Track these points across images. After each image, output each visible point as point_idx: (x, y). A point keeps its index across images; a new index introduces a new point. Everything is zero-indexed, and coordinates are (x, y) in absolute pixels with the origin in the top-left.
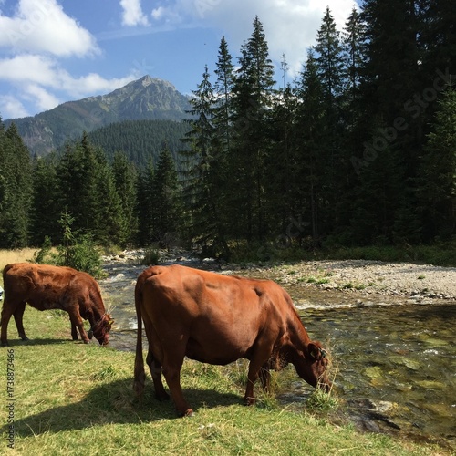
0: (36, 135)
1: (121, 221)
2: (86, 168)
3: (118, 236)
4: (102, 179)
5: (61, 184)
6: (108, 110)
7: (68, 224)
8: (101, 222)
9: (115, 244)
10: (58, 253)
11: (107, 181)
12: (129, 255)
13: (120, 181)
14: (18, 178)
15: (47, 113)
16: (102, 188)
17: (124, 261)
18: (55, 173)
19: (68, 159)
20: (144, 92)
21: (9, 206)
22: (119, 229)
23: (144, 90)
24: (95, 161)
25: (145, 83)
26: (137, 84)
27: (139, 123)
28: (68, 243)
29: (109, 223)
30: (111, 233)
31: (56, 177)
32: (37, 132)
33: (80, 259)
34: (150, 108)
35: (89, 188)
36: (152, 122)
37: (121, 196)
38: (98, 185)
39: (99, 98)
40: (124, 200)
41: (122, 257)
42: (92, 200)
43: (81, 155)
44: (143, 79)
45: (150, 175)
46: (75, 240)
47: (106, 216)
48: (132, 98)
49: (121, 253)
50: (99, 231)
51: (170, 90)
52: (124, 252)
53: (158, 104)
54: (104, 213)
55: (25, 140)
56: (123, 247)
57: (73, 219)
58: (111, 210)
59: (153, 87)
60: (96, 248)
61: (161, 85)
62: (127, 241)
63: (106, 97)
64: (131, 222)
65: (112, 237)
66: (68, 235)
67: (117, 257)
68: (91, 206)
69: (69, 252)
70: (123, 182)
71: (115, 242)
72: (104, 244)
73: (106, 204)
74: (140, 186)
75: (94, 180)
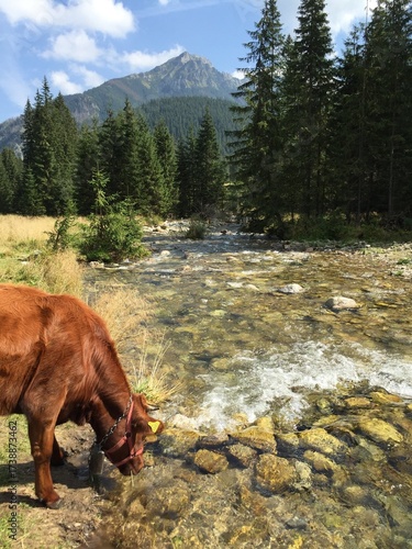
0: (85, 111)
1: (162, 191)
2: (127, 135)
3: (159, 206)
4: (143, 146)
5: (103, 151)
6: (149, 87)
7: (100, 187)
8: (142, 191)
9: (156, 214)
10: (89, 224)
11: (148, 149)
12: (171, 227)
13: (162, 150)
14: (66, 147)
15: (95, 90)
16: (144, 156)
17: (165, 233)
18: (97, 140)
19: (110, 125)
20: (183, 69)
21: (55, 173)
22: (160, 199)
23: (183, 67)
24: (137, 128)
25: (183, 60)
26: (175, 62)
27: (178, 99)
28: (102, 211)
29: (151, 193)
30: (153, 203)
31: (98, 144)
32: (85, 108)
33: (116, 233)
34: (188, 84)
35: (131, 156)
36: (189, 98)
37: (163, 165)
38: (140, 152)
39: (141, 75)
40: (165, 170)
41: (164, 228)
42: (133, 168)
43: (122, 121)
44: (182, 55)
45: (191, 144)
46: (110, 207)
47: (147, 185)
48: (171, 75)
49: (163, 224)
50: (141, 201)
51: (207, 66)
52: (166, 223)
53: (195, 80)
54: (146, 182)
55: (75, 115)
56: (164, 217)
57: (107, 180)
58: (152, 179)
59: (191, 63)
60: (137, 218)
61: (199, 62)
62: (168, 212)
63: (147, 74)
64: (172, 193)
65: (154, 208)
66: (101, 200)
67: (159, 228)
68: (132, 174)
69: (102, 222)
70: (164, 151)
71: (157, 212)
72: (145, 214)
73: (148, 173)
74: (181, 156)
75: (135, 147)
